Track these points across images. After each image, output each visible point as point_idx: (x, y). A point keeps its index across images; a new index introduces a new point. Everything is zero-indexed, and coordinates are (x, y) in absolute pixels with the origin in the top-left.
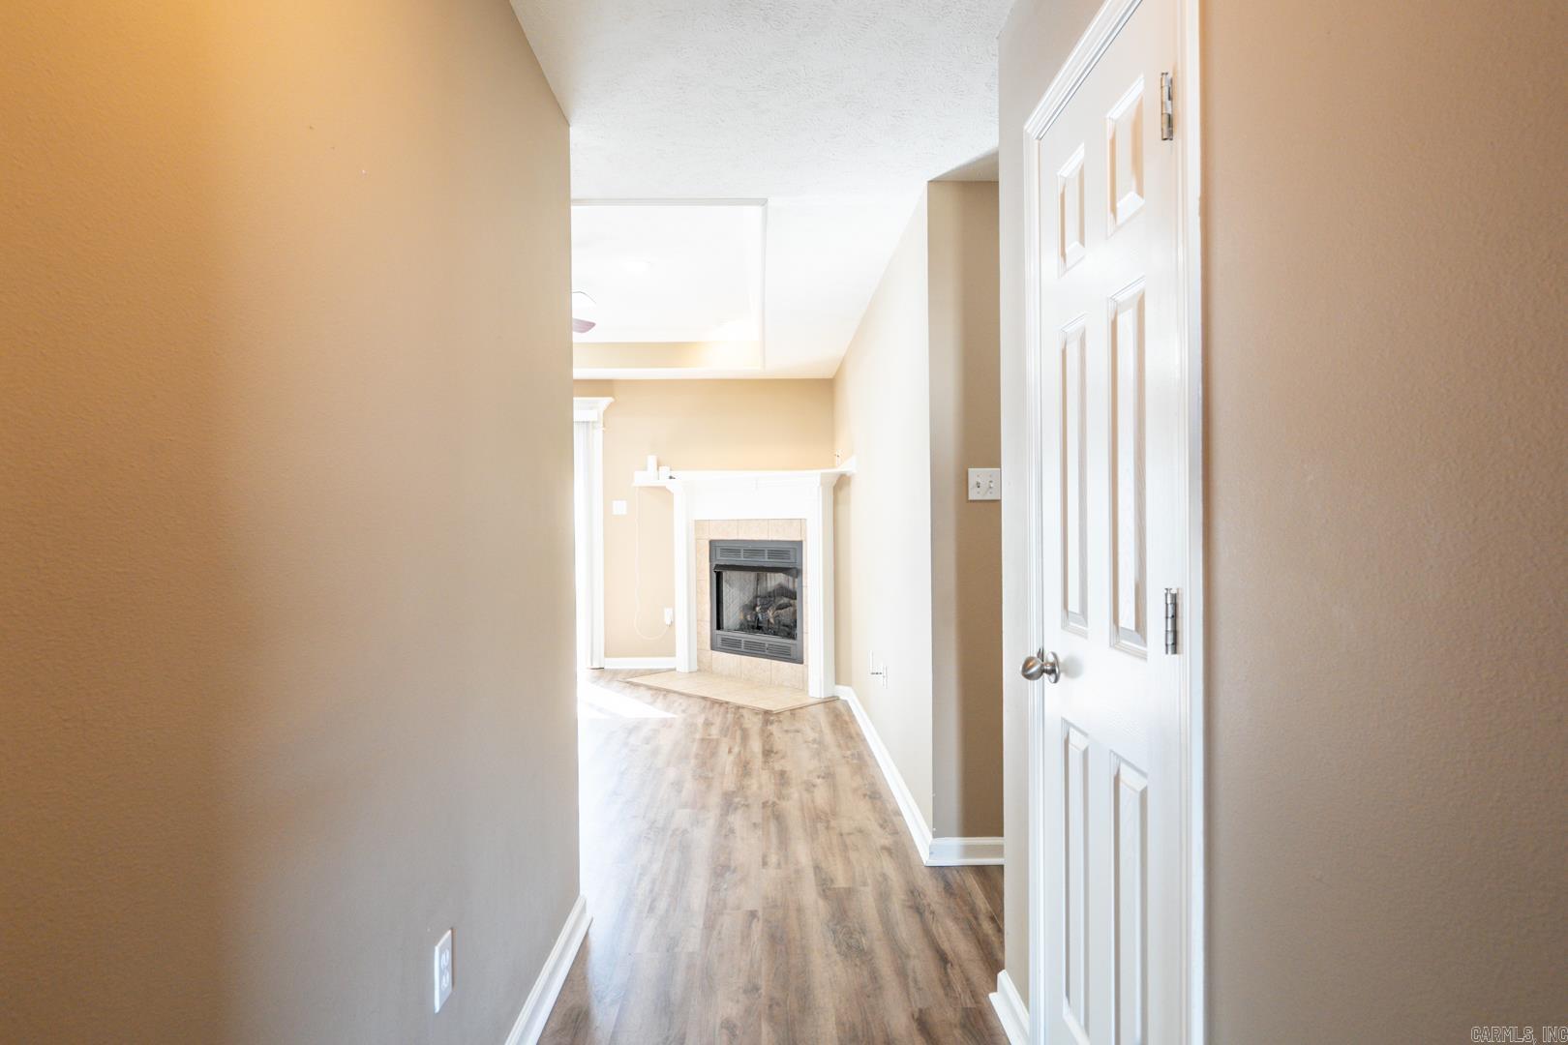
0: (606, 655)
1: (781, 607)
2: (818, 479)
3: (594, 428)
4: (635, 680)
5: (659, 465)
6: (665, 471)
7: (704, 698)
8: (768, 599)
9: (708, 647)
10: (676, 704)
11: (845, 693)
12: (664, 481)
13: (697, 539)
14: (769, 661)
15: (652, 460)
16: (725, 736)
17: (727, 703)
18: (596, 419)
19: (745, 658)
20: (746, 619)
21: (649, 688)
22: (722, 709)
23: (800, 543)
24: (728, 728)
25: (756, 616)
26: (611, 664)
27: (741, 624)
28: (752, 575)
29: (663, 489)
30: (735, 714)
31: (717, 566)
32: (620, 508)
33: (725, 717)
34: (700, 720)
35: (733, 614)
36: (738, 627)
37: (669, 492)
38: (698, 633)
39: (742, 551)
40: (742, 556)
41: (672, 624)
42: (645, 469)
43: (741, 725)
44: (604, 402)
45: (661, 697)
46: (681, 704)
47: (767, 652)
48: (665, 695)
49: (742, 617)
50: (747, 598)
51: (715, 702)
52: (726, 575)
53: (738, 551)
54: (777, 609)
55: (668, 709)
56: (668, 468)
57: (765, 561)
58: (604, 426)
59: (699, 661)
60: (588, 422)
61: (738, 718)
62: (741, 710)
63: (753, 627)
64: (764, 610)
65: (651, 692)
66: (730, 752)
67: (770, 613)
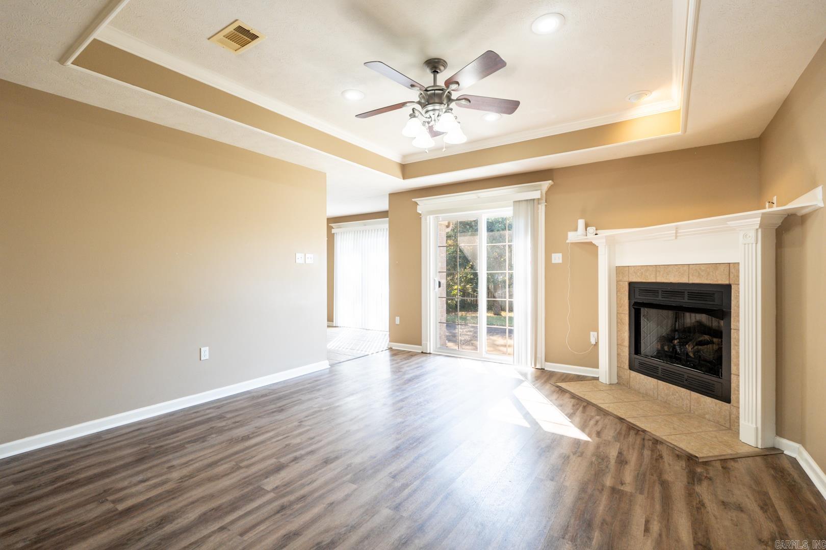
0: (546, 361)
1: (701, 343)
2: (758, 220)
3: (539, 203)
4: (563, 385)
5: (587, 226)
6: (591, 230)
7: (621, 420)
8: (686, 334)
9: (627, 366)
10: (592, 422)
11: (791, 448)
12: (591, 237)
13: (617, 281)
14: (688, 391)
15: (581, 223)
16: (641, 493)
17: (644, 431)
18: (539, 197)
19: (661, 383)
20: (664, 350)
21: (573, 396)
22: (639, 441)
23: (728, 288)
24: (644, 475)
25: (674, 347)
26: (551, 367)
27: (659, 352)
28: (670, 313)
29: (591, 244)
30: (652, 451)
31: (636, 304)
32: (557, 258)
33: (641, 455)
34: (613, 453)
35: (650, 343)
36: (655, 354)
37: (594, 245)
38: (618, 354)
39: (660, 292)
40: (660, 296)
41: (597, 344)
42: (576, 230)
43: (660, 475)
44: (546, 185)
45: (581, 409)
46: (597, 422)
47: (685, 383)
48: (584, 407)
49: (659, 347)
50: (665, 331)
51: (632, 429)
52: (644, 311)
53: (657, 292)
54: (697, 345)
55: (583, 428)
56: (594, 228)
57: (685, 301)
58: (546, 202)
59: (619, 377)
60: (534, 200)
61: (657, 460)
62: (659, 447)
63: (671, 357)
64: (683, 344)
65: (573, 401)
66: (647, 530)
67: (689, 348)
